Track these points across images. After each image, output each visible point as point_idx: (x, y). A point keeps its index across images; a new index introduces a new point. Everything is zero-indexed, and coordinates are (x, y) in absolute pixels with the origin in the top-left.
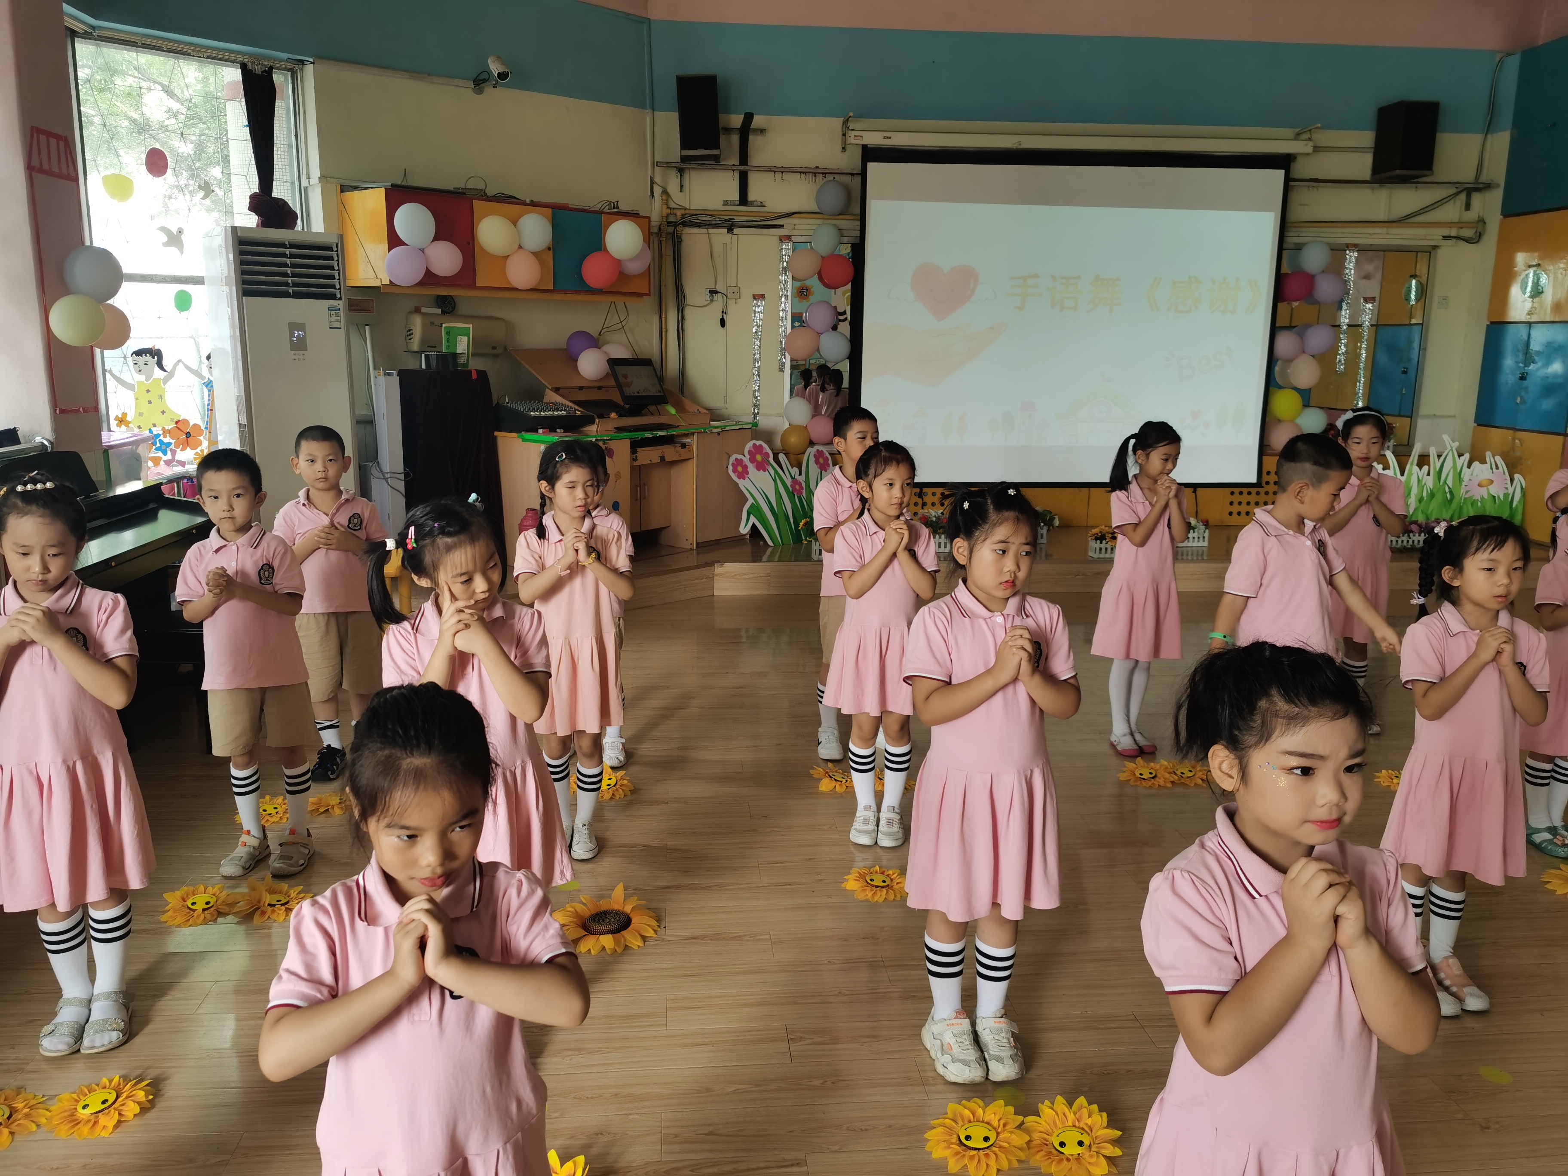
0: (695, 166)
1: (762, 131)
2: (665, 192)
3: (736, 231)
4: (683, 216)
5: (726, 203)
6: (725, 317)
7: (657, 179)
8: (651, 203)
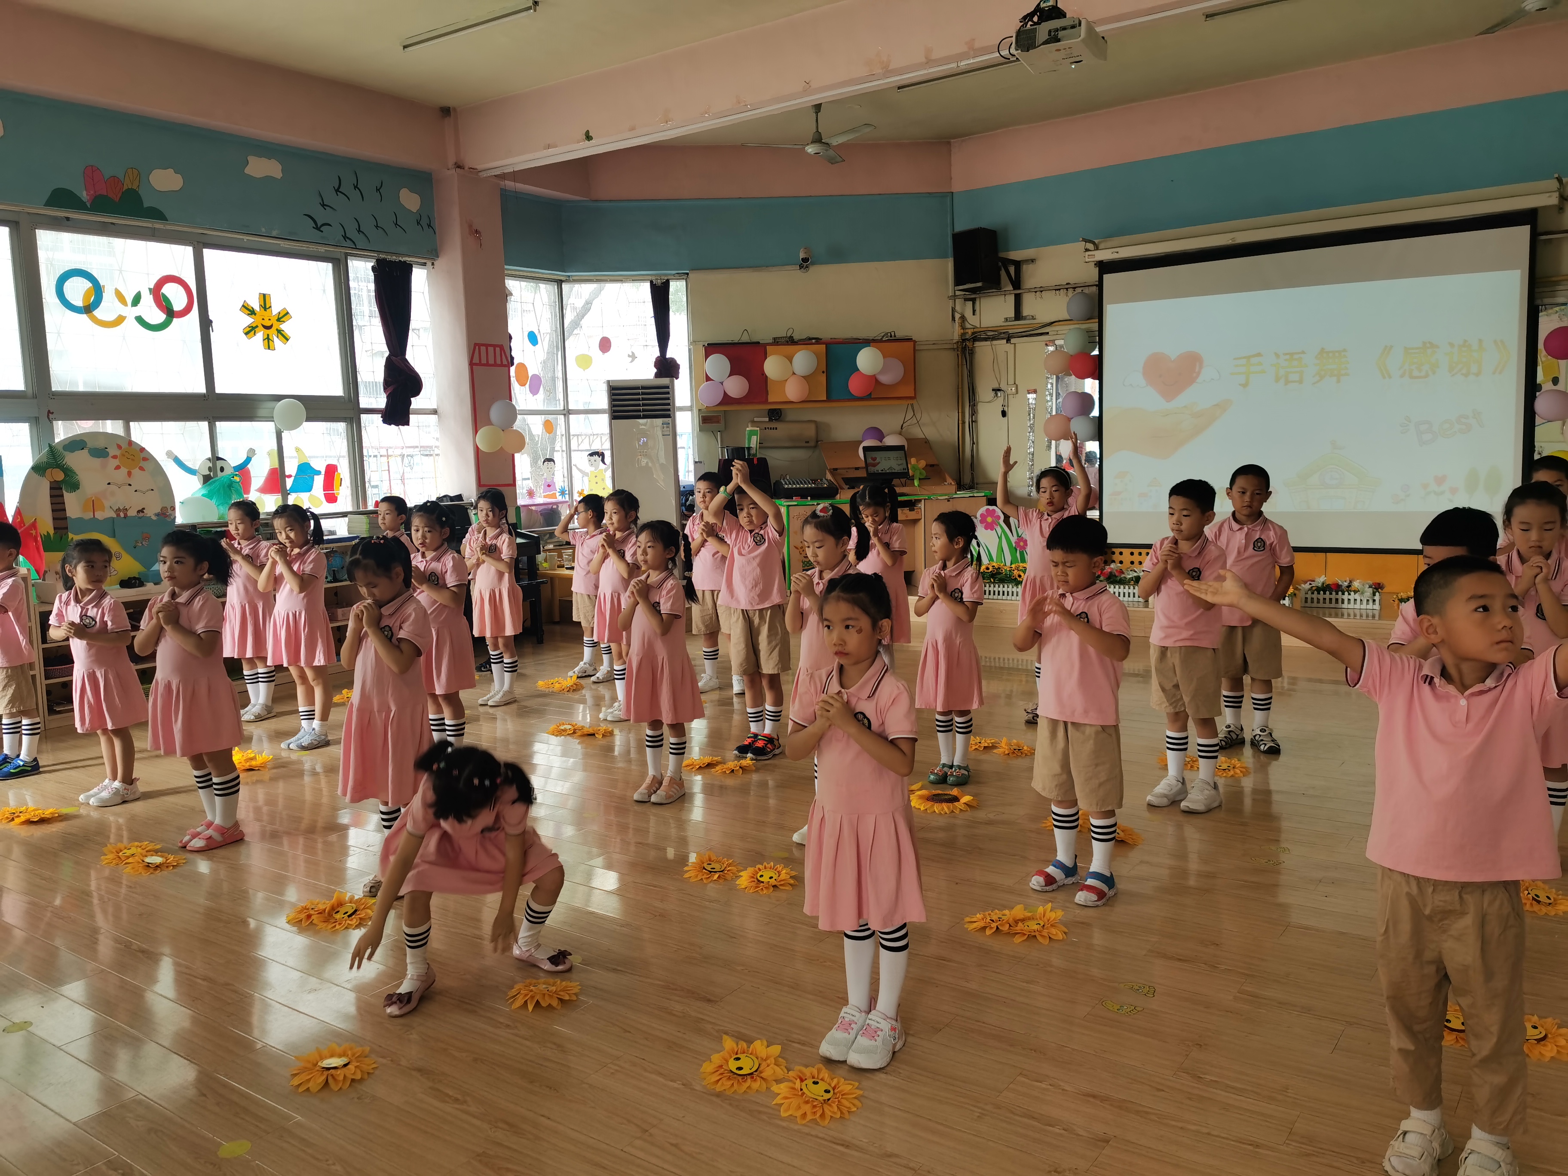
0: (985, 295)
1: (1033, 261)
2: (963, 318)
3: (1013, 341)
4: (973, 333)
5: (1006, 320)
6: (1006, 409)
7: (958, 308)
8: (953, 327)
